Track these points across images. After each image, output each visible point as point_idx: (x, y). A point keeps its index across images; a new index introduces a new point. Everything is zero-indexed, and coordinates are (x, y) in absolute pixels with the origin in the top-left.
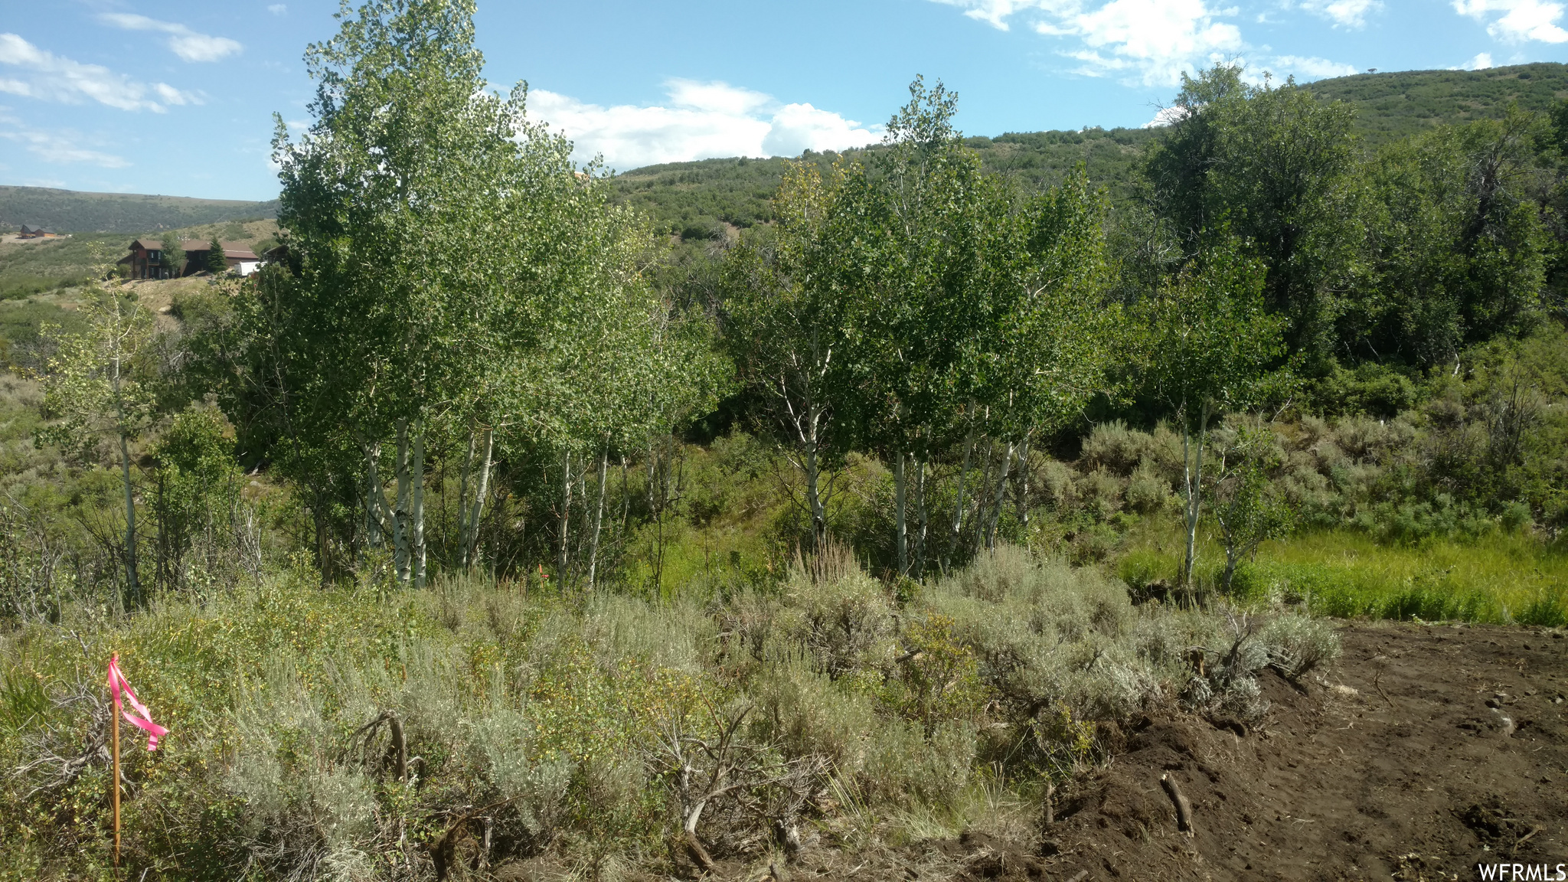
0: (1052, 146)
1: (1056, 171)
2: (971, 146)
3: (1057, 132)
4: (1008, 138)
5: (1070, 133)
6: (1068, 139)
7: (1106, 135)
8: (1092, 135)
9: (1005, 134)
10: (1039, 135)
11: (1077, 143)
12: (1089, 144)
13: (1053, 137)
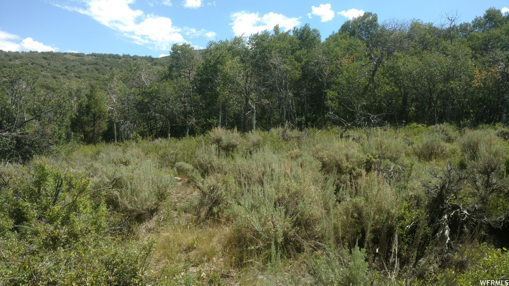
0: (109, 59)
1: (107, 67)
2: (75, 56)
3: (112, 54)
4: (94, 55)
5: (117, 55)
6: (117, 57)
7: (131, 57)
8: (125, 57)
9: (93, 54)
10: (105, 55)
11: (119, 59)
12: (123, 59)
13: (110, 56)
